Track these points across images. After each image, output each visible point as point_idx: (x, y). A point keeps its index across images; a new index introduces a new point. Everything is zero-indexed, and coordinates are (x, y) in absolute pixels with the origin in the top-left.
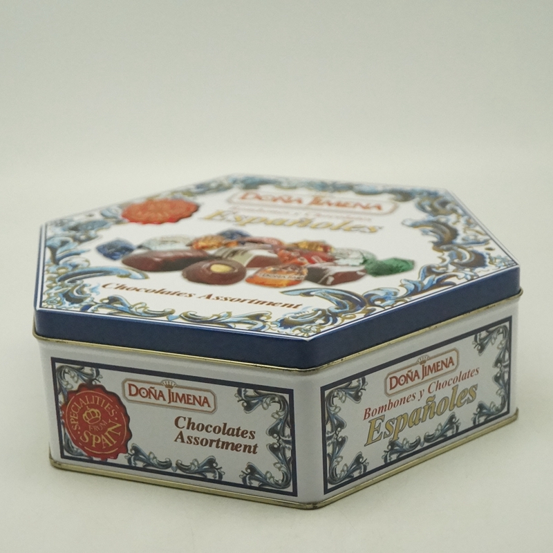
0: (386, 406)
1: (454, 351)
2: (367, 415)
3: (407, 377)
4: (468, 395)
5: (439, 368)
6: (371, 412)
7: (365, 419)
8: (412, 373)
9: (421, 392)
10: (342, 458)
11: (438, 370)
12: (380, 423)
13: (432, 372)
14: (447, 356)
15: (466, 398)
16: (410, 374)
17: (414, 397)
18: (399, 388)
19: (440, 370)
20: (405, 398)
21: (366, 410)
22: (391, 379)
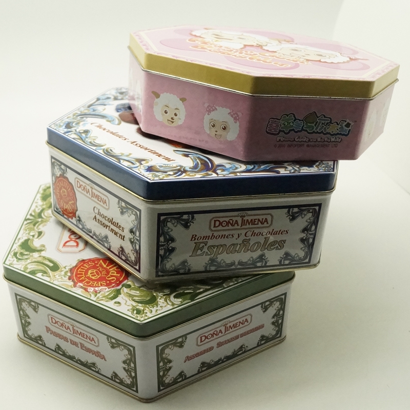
0: (209, 236)
1: (269, 215)
2: (193, 239)
3: (228, 223)
4: (277, 245)
5: (256, 223)
6: (197, 238)
7: (191, 240)
8: (233, 221)
9: (239, 234)
10: (171, 259)
11: (254, 224)
12: (203, 246)
13: (249, 224)
14: (264, 217)
15: (276, 246)
16: (231, 221)
17: (233, 236)
18: (220, 228)
19: (256, 224)
20: (225, 235)
21: (193, 235)
22: (215, 221)
